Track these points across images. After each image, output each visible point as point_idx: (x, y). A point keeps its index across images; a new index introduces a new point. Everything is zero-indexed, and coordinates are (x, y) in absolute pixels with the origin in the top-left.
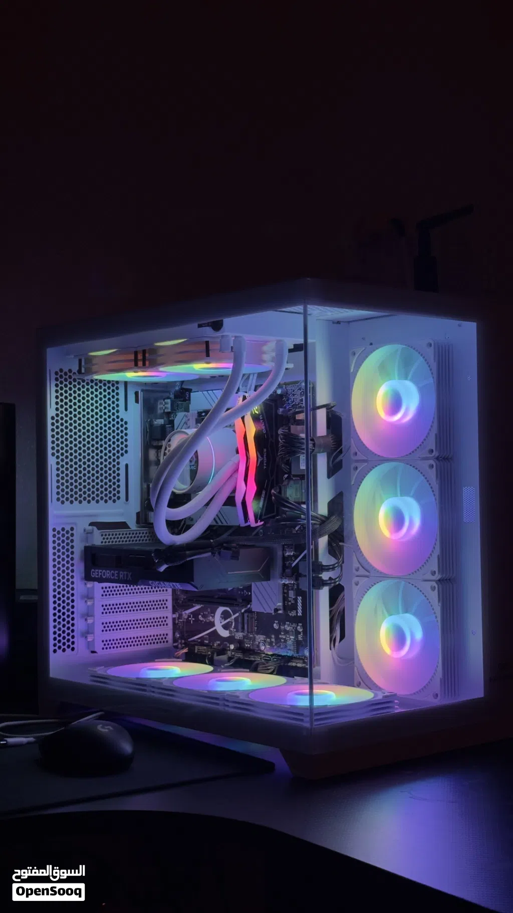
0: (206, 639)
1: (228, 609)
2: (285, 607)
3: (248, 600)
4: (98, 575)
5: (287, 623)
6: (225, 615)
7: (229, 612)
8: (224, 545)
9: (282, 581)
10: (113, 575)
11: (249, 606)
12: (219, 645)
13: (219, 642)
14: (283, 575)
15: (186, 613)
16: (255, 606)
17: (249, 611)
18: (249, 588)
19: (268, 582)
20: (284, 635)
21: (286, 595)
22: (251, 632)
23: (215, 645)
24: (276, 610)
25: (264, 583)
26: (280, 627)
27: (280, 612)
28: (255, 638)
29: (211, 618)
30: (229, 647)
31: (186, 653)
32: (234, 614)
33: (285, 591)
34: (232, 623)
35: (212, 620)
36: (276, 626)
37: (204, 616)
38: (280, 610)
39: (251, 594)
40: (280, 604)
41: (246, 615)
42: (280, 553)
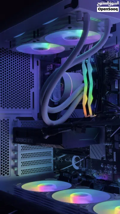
0: (68, 170)
1: (78, 157)
2: (107, 157)
3: (88, 153)
4: (18, 140)
5: (108, 165)
6: (77, 159)
7: (78, 158)
8: (78, 125)
9: (105, 144)
10: (25, 140)
11: (88, 156)
12: (74, 173)
13: (74, 172)
14: (106, 141)
15: (59, 158)
16: (92, 156)
17: (89, 158)
18: (89, 148)
19: (99, 144)
20: (106, 170)
21: (107, 151)
22: (90, 168)
23: (72, 173)
24: (103, 158)
25: (96, 145)
26: (104, 167)
27: (105, 159)
28: (91, 171)
29: (70, 160)
30: (79, 174)
31: (59, 176)
32: (81, 159)
33: (107, 149)
34: (80, 163)
35: (71, 161)
36: (102, 166)
37: (67, 159)
38: (104, 158)
39: (89, 150)
40: (105, 155)
41: (87, 160)
42: (104, 131)
